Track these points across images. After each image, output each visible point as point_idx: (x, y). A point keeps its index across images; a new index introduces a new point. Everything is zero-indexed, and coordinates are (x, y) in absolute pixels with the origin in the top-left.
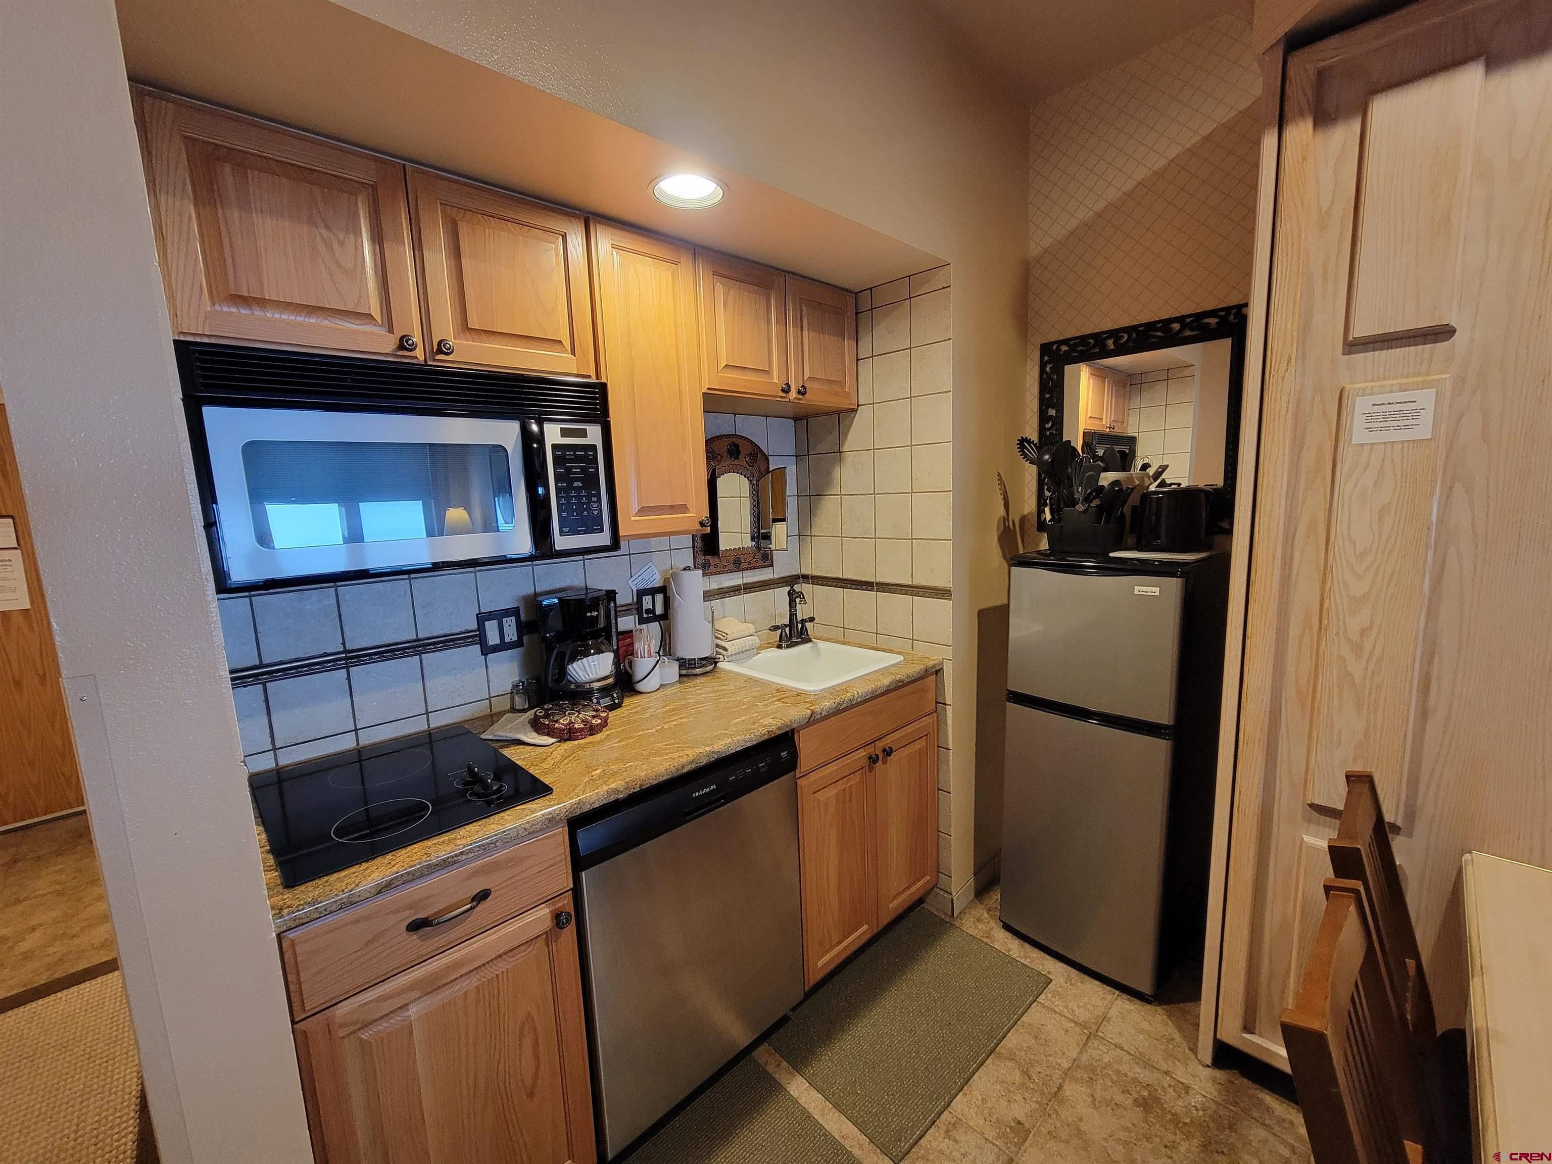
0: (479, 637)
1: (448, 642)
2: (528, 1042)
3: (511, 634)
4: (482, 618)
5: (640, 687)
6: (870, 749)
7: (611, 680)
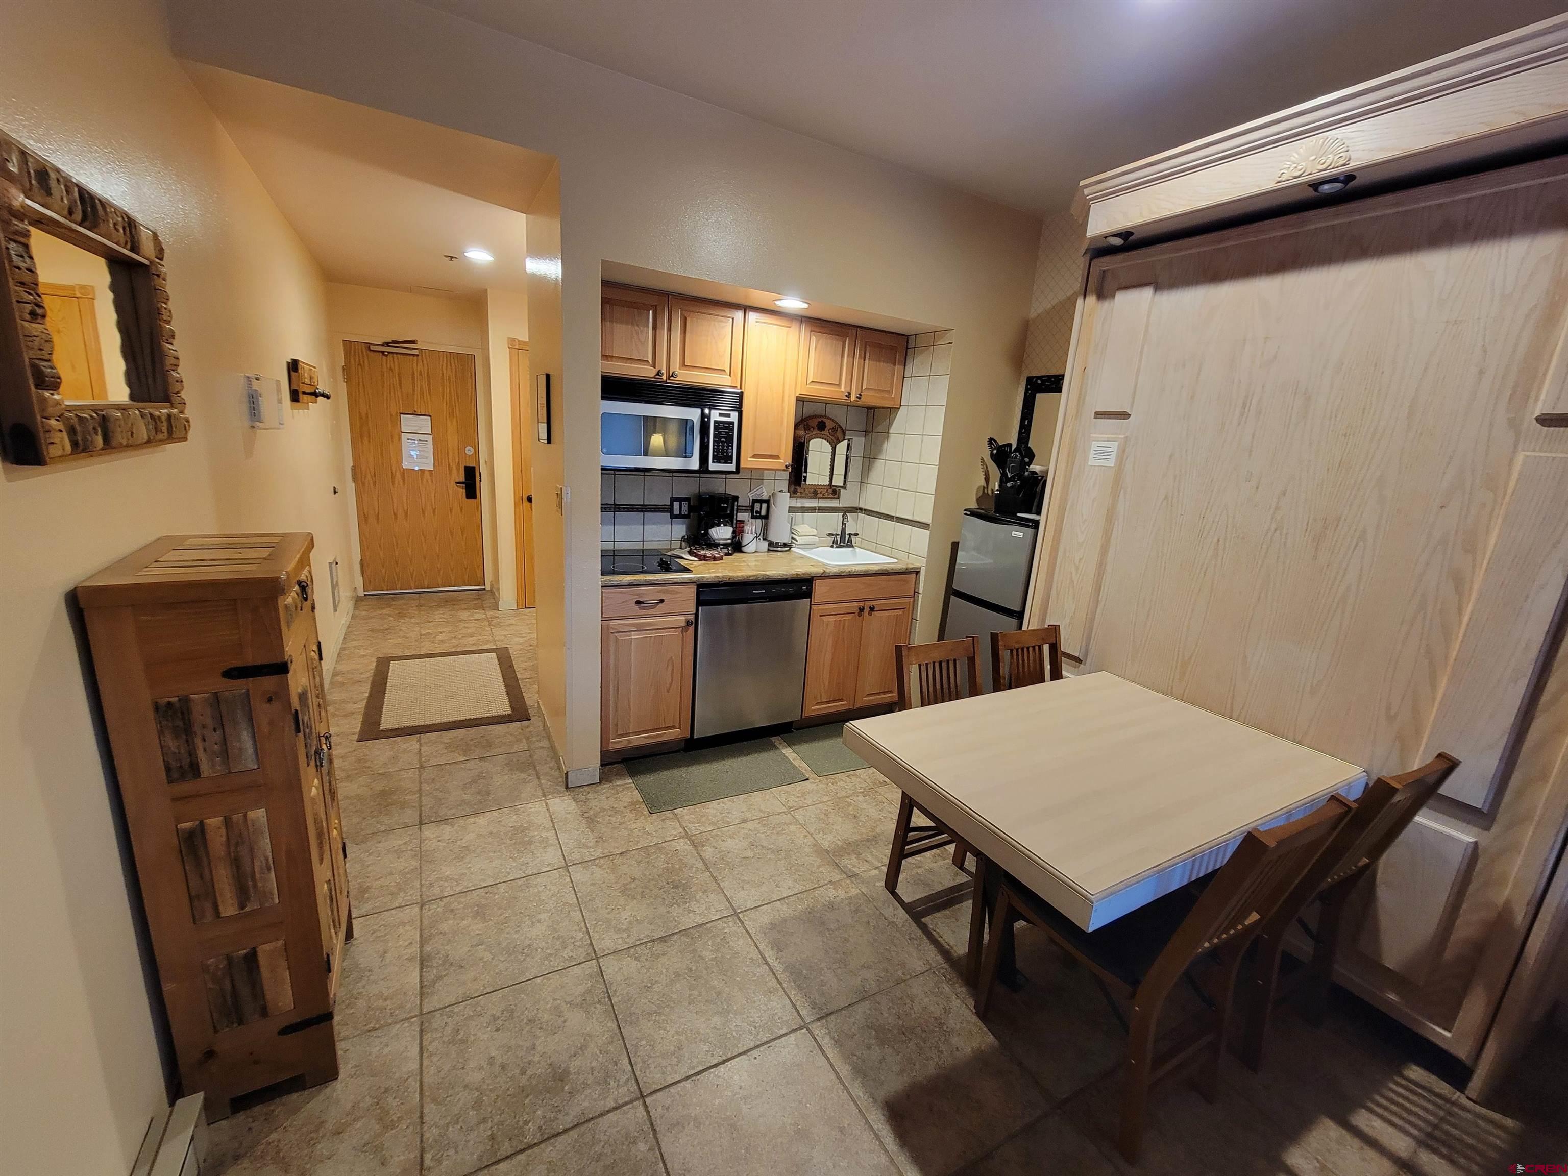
0: (670, 509)
1: (656, 509)
2: (670, 668)
3: (685, 510)
4: (673, 500)
5: (744, 549)
6: (861, 604)
7: (729, 541)
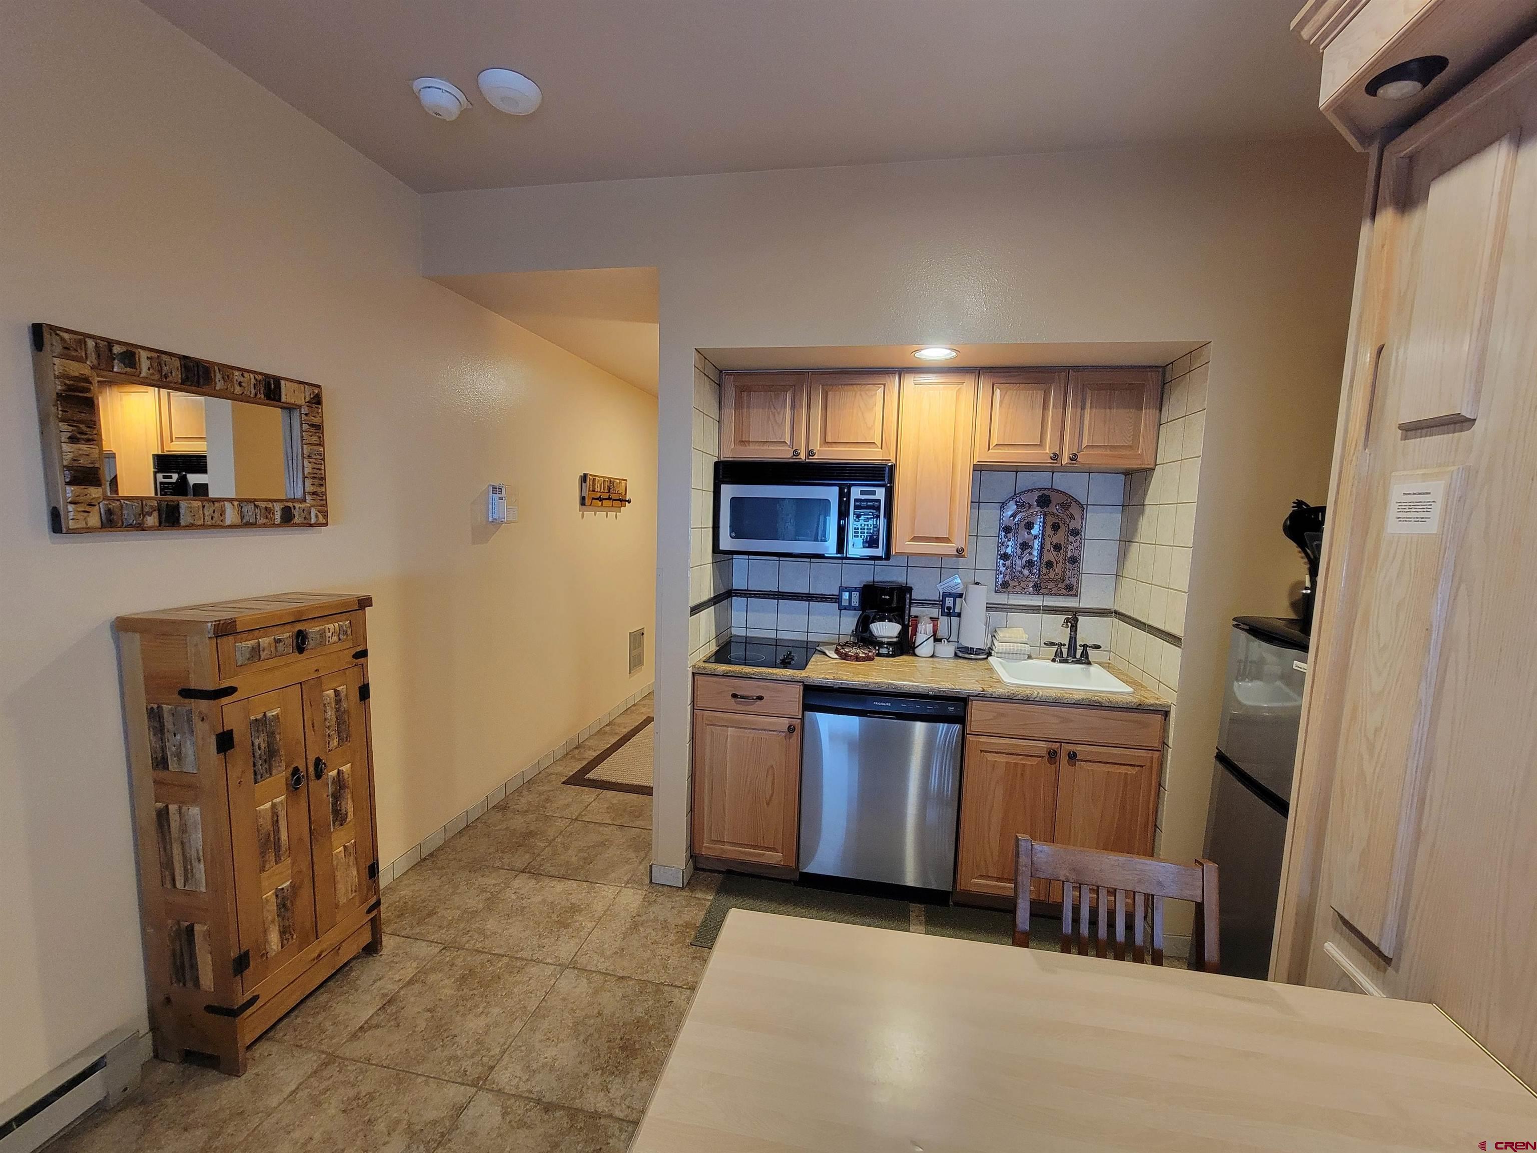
0: (837, 599)
1: (822, 598)
2: (770, 778)
3: (856, 602)
4: (842, 589)
5: (917, 651)
6: (1055, 746)
7: (895, 640)
